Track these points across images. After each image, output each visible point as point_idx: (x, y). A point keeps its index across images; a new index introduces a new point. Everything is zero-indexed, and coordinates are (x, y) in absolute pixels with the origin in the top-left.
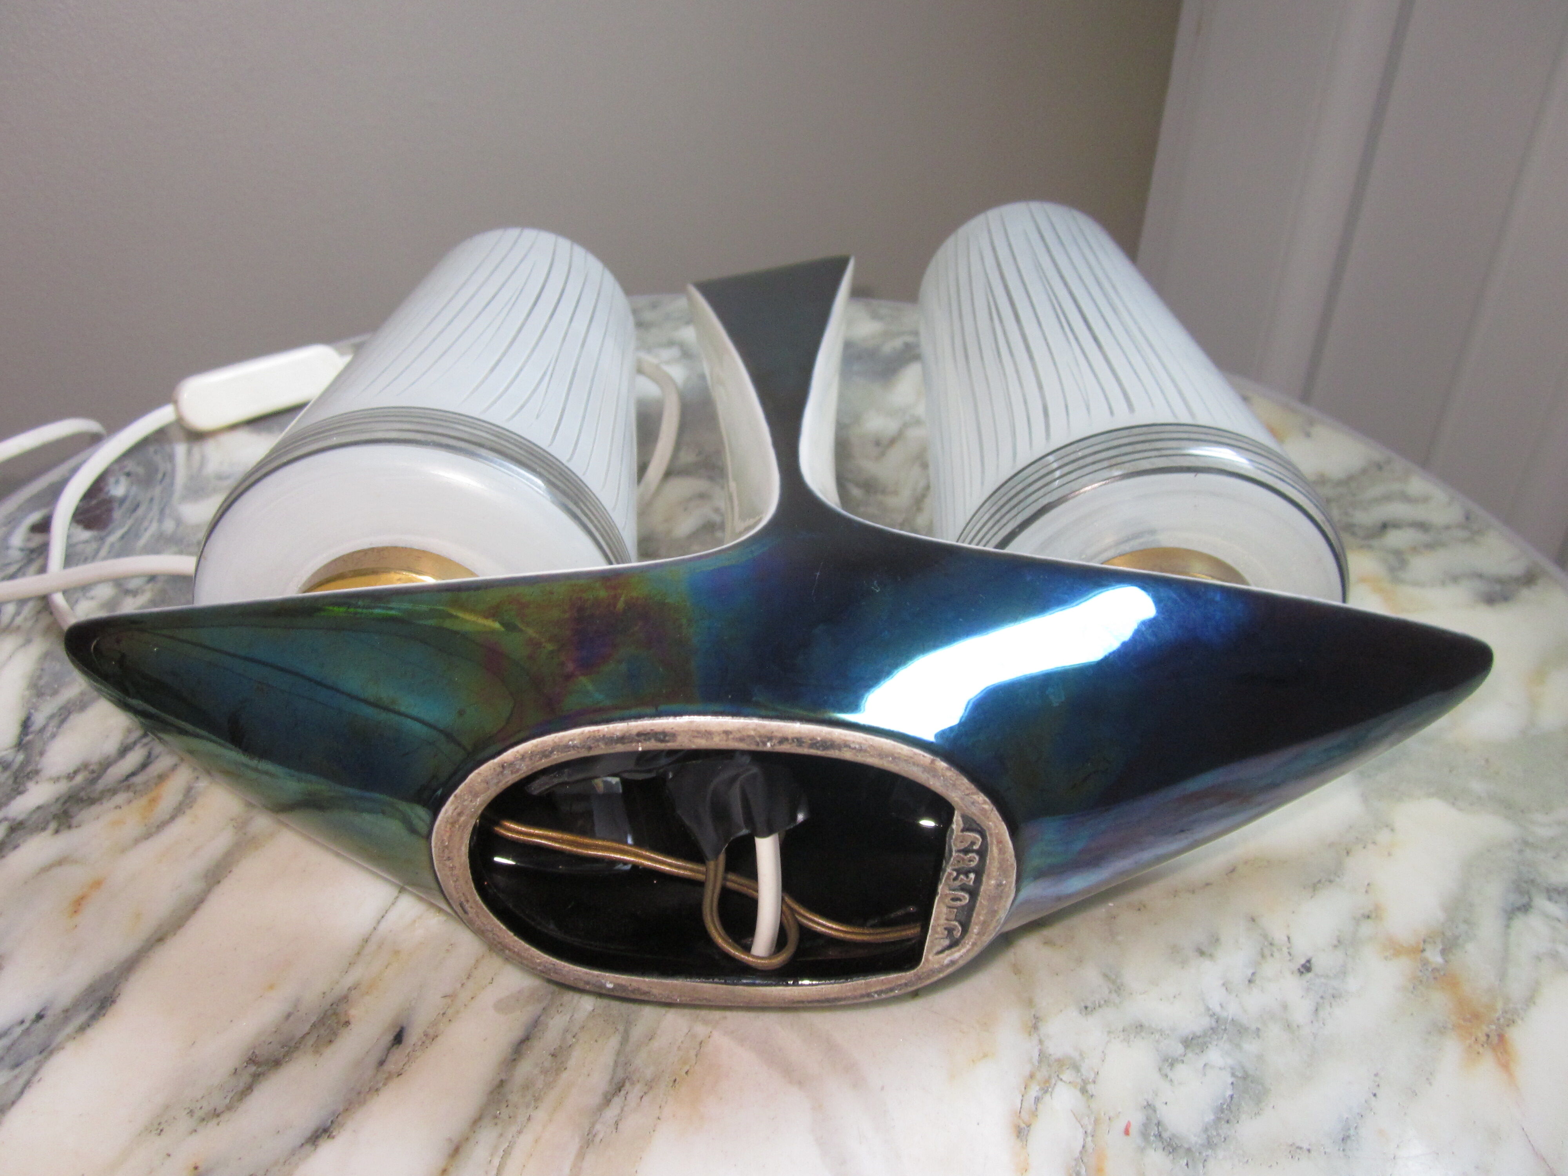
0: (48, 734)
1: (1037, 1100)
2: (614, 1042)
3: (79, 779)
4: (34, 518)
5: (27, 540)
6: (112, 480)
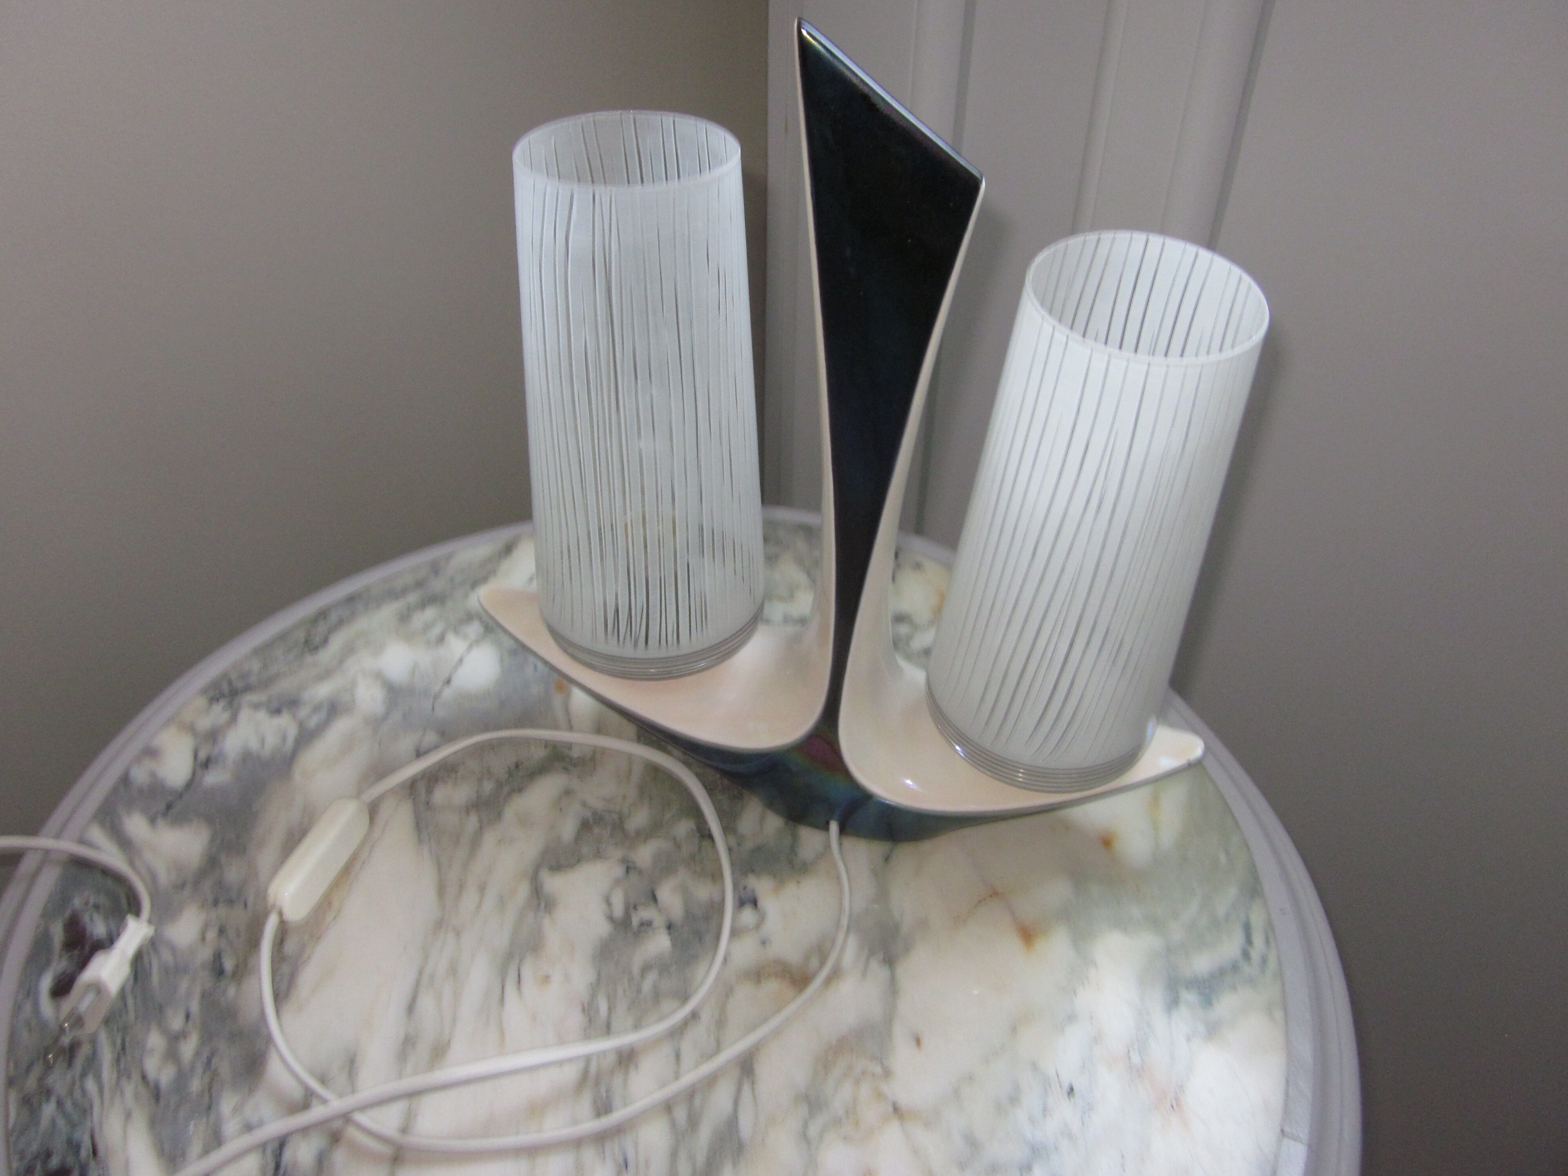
4: (46, 983)
5: (58, 1009)
6: (86, 918)
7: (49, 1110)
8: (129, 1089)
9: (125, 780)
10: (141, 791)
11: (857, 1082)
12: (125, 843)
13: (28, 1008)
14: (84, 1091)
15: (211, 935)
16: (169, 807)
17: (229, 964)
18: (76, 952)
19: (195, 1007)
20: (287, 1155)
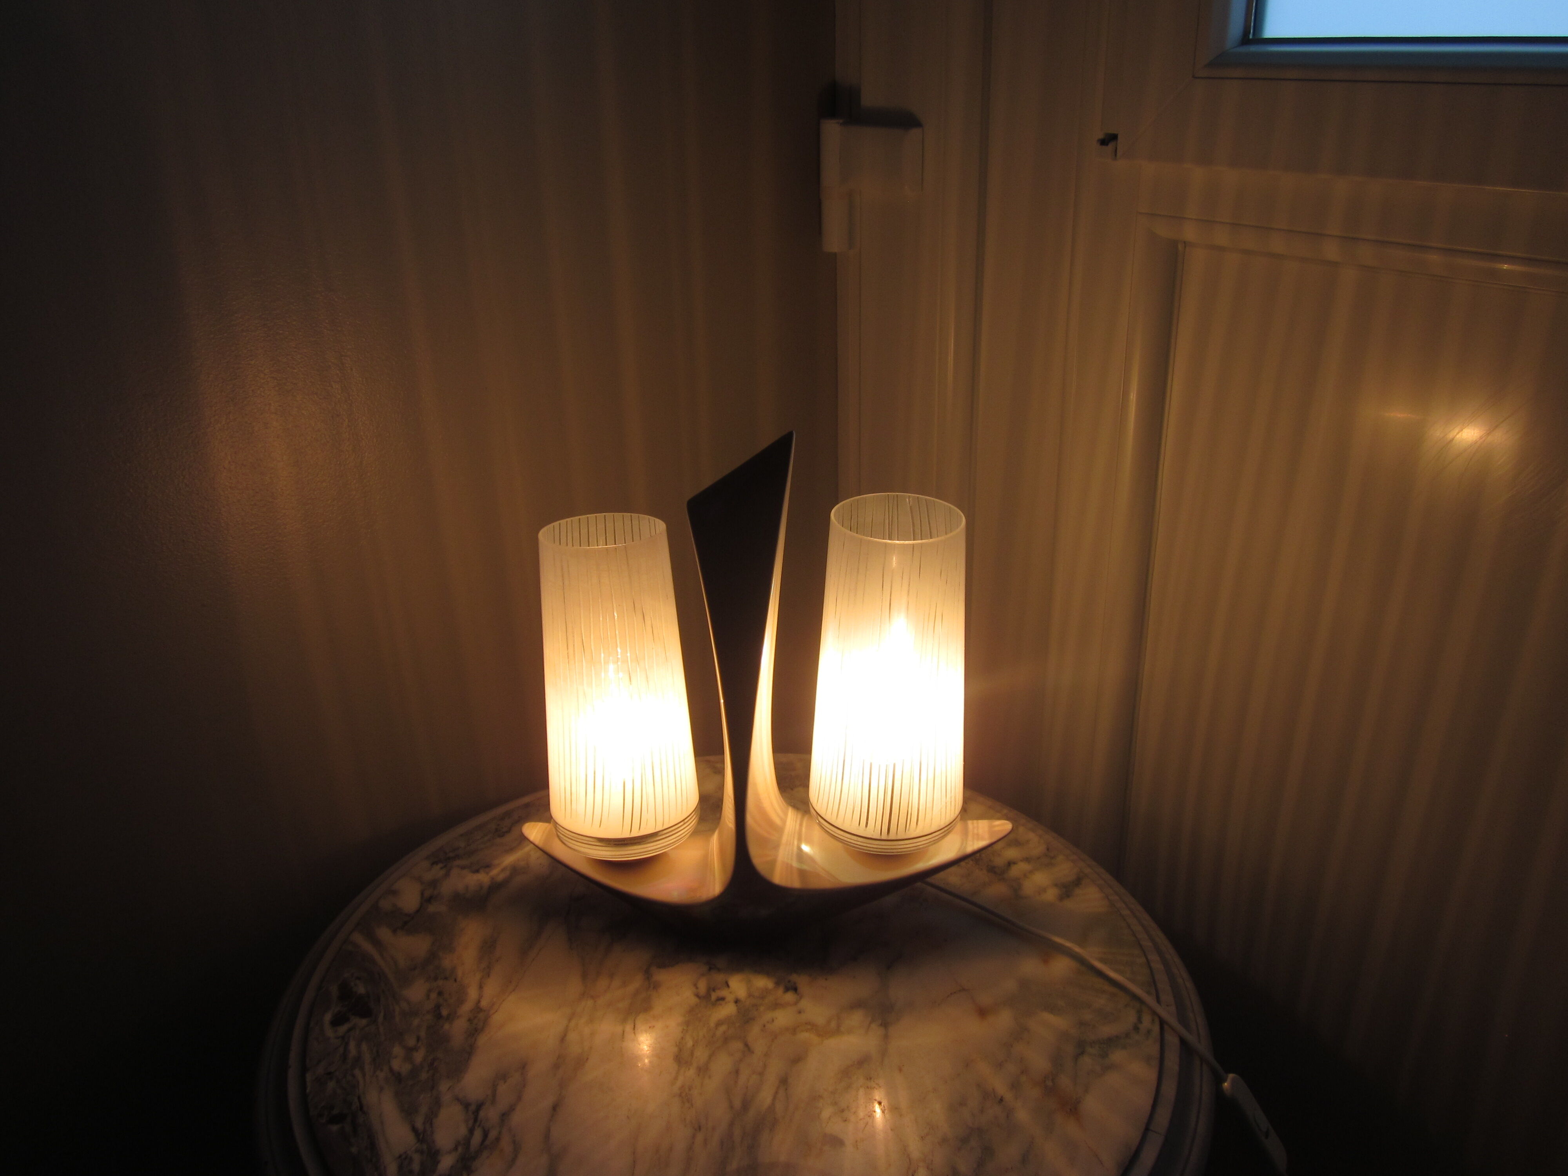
0: (429, 1132)
3: (460, 1149)
4: (328, 1017)
5: (336, 1032)
6: (352, 984)
7: (331, 1085)
8: (381, 1075)
9: (376, 907)
10: (386, 914)
12: (377, 943)
13: (317, 1030)
14: (354, 1076)
15: (433, 995)
16: (405, 923)
17: (444, 1012)
18: (346, 1002)
19: (423, 1034)
20: (482, 1114)
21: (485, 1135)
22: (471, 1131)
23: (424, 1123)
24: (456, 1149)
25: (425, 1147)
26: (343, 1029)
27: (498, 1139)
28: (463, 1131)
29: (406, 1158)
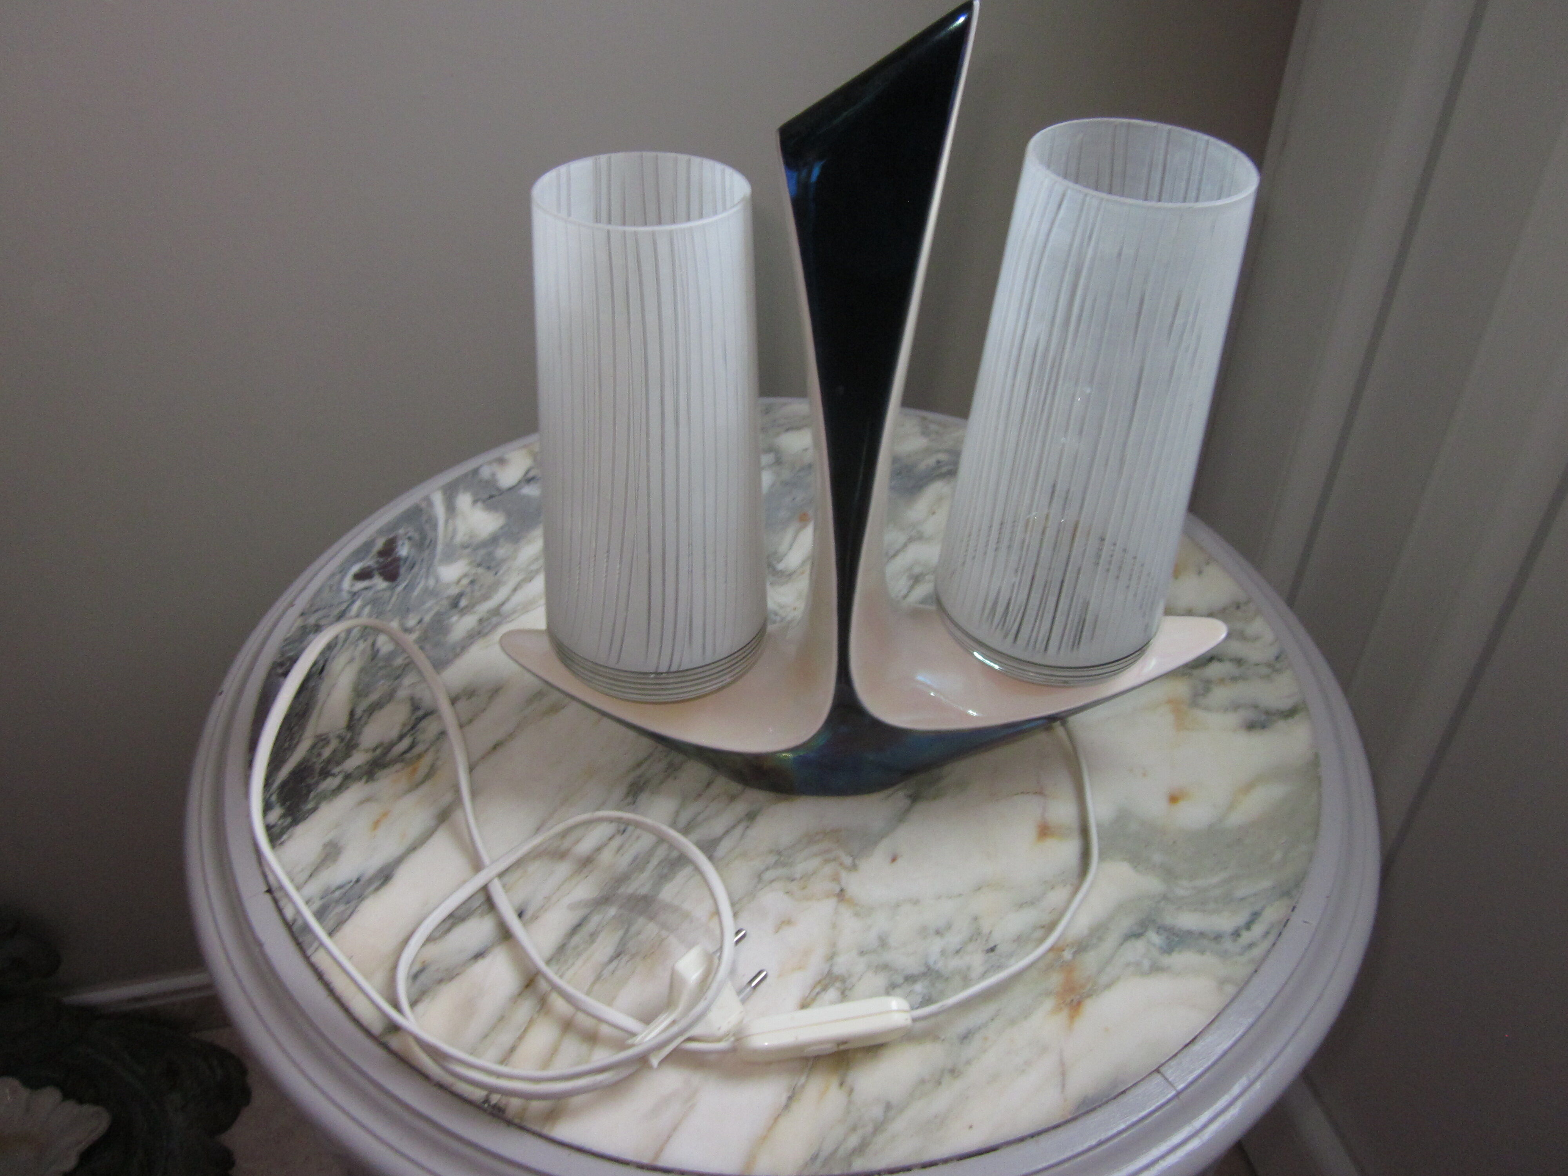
0: (362, 722)
1: (818, 994)
2: (621, 933)
3: (378, 752)
4: (356, 568)
5: (352, 585)
6: (400, 542)
8: (362, 645)
9: (476, 472)
10: (481, 481)
11: (827, 861)
12: (451, 508)
13: (338, 577)
15: (465, 582)
16: (491, 497)
17: (463, 603)
18: (381, 560)
19: (427, 618)
20: (424, 723)
21: (411, 747)
22: (401, 737)
23: (364, 711)
24: (375, 750)
25: (349, 735)
26: (361, 585)
27: (420, 756)
28: (394, 734)
29: (325, 739)
